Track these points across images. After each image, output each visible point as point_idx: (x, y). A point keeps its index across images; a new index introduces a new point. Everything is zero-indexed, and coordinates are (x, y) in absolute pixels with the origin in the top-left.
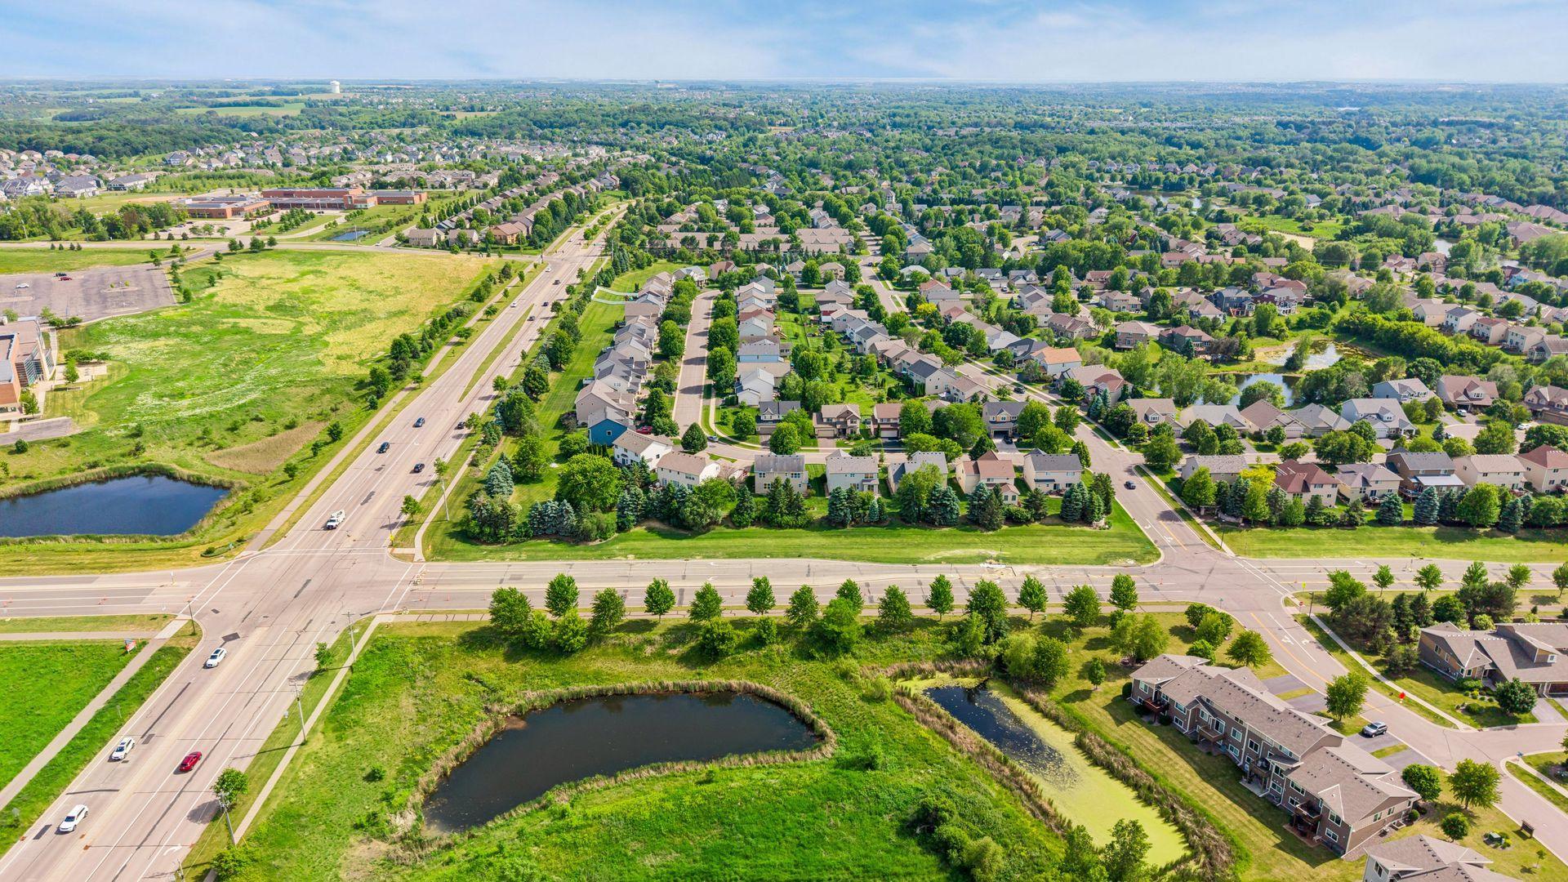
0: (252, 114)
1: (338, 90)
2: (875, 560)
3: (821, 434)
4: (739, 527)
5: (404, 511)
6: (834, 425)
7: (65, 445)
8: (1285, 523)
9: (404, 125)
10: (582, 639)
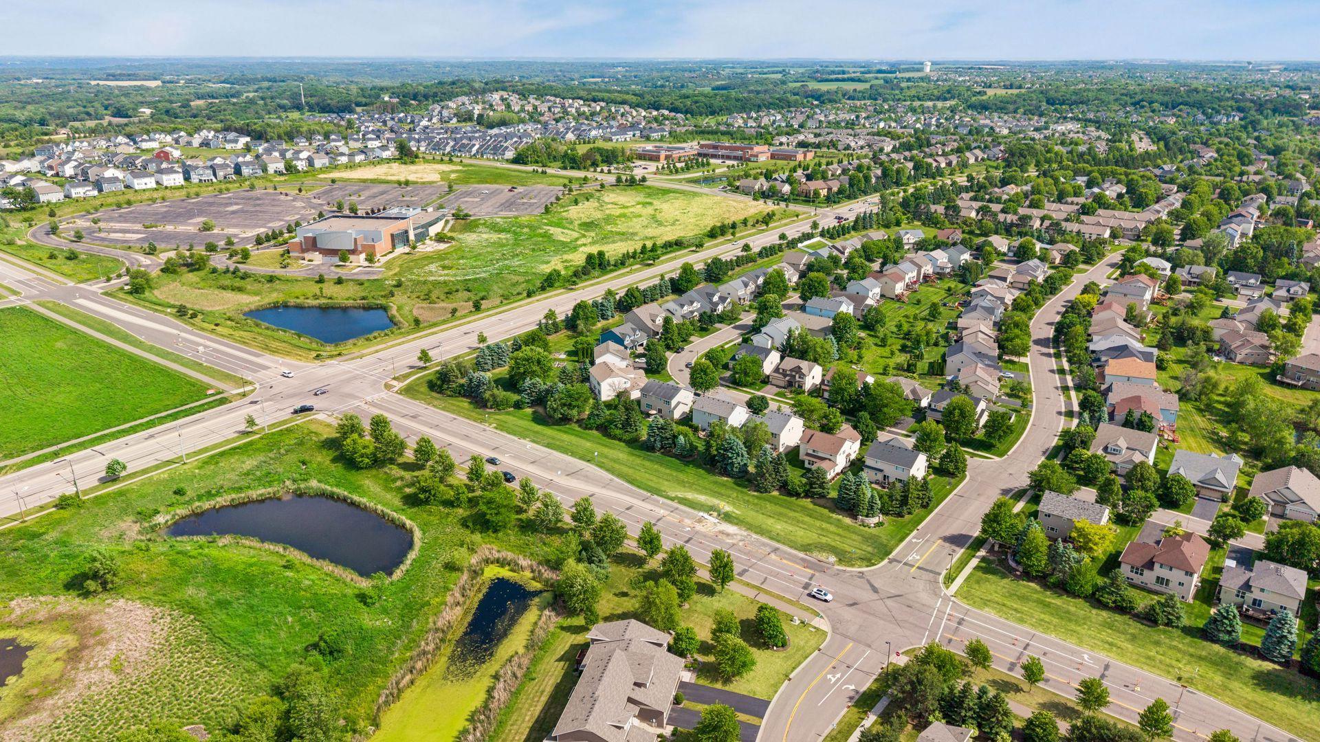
0: (829, 87)
1: (928, 69)
2: (631, 481)
3: (774, 382)
4: (586, 428)
5: (420, 359)
6: (785, 375)
7: (362, 284)
8: (1064, 587)
9: (938, 99)
10: (367, 460)
